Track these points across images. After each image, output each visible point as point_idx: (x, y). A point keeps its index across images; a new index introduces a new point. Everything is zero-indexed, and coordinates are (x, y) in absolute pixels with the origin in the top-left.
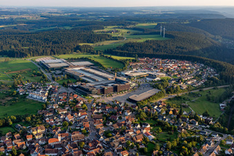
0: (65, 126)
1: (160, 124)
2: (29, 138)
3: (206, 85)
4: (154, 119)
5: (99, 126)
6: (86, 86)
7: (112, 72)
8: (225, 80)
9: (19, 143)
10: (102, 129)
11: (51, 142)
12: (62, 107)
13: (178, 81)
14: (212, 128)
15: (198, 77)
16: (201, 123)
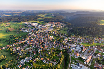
0: (34, 37)
1: (55, 36)
2: (26, 40)
3: (64, 27)
5: (42, 37)
6: (37, 28)
7: (43, 25)
8: (68, 26)
9: (24, 41)
10: (43, 38)
11: (31, 41)
12: (32, 33)
13: (58, 27)
14: (66, 36)
15: (62, 26)
16: (64, 35)
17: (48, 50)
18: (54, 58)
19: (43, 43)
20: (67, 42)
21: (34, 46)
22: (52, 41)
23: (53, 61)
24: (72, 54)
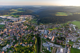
0: (11, 28)
1: (28, 25)
2: (4, 31)
3: (34, 19)
4: (27, 25)
5: (18, 27)
6: (12, 21)
8: (37, 17)
11: (9, 31)
13: (29, 18)
14: (36, 25)
15: (32, 17)
16: (34, 24)
17: (25, 36)
18: (30, 42)
19: (19, 32)
20: (37, 29)
21: (12, 35)
22: (27, 30)
23: (30, 44)
24: (42, 37)
